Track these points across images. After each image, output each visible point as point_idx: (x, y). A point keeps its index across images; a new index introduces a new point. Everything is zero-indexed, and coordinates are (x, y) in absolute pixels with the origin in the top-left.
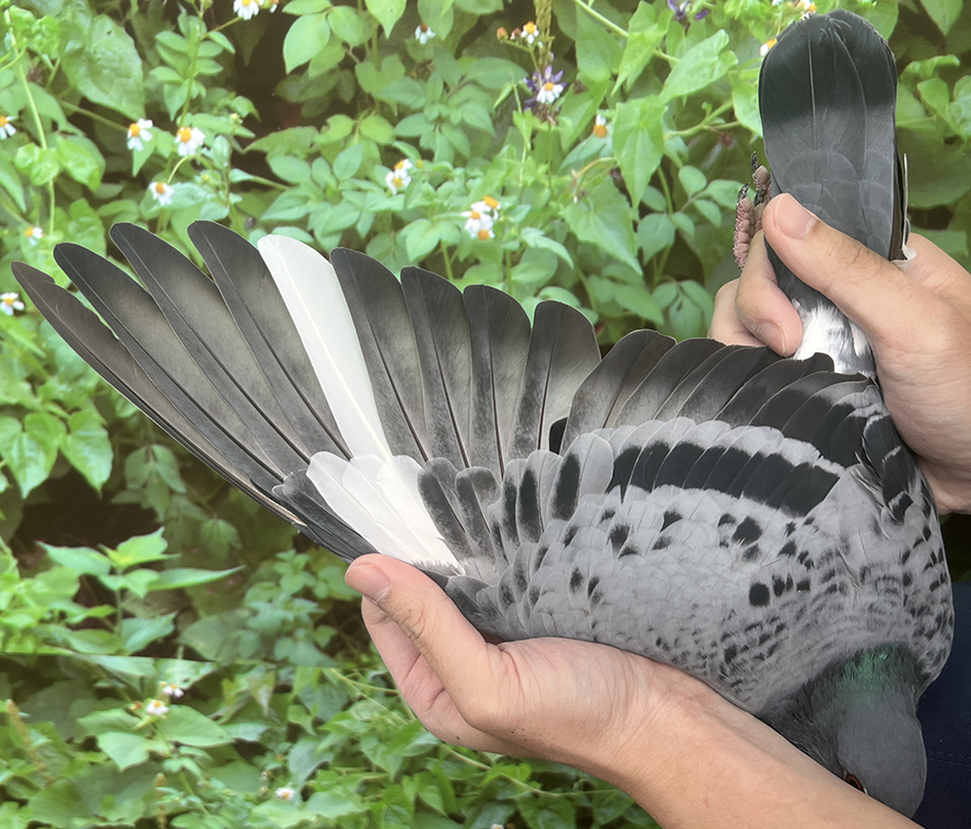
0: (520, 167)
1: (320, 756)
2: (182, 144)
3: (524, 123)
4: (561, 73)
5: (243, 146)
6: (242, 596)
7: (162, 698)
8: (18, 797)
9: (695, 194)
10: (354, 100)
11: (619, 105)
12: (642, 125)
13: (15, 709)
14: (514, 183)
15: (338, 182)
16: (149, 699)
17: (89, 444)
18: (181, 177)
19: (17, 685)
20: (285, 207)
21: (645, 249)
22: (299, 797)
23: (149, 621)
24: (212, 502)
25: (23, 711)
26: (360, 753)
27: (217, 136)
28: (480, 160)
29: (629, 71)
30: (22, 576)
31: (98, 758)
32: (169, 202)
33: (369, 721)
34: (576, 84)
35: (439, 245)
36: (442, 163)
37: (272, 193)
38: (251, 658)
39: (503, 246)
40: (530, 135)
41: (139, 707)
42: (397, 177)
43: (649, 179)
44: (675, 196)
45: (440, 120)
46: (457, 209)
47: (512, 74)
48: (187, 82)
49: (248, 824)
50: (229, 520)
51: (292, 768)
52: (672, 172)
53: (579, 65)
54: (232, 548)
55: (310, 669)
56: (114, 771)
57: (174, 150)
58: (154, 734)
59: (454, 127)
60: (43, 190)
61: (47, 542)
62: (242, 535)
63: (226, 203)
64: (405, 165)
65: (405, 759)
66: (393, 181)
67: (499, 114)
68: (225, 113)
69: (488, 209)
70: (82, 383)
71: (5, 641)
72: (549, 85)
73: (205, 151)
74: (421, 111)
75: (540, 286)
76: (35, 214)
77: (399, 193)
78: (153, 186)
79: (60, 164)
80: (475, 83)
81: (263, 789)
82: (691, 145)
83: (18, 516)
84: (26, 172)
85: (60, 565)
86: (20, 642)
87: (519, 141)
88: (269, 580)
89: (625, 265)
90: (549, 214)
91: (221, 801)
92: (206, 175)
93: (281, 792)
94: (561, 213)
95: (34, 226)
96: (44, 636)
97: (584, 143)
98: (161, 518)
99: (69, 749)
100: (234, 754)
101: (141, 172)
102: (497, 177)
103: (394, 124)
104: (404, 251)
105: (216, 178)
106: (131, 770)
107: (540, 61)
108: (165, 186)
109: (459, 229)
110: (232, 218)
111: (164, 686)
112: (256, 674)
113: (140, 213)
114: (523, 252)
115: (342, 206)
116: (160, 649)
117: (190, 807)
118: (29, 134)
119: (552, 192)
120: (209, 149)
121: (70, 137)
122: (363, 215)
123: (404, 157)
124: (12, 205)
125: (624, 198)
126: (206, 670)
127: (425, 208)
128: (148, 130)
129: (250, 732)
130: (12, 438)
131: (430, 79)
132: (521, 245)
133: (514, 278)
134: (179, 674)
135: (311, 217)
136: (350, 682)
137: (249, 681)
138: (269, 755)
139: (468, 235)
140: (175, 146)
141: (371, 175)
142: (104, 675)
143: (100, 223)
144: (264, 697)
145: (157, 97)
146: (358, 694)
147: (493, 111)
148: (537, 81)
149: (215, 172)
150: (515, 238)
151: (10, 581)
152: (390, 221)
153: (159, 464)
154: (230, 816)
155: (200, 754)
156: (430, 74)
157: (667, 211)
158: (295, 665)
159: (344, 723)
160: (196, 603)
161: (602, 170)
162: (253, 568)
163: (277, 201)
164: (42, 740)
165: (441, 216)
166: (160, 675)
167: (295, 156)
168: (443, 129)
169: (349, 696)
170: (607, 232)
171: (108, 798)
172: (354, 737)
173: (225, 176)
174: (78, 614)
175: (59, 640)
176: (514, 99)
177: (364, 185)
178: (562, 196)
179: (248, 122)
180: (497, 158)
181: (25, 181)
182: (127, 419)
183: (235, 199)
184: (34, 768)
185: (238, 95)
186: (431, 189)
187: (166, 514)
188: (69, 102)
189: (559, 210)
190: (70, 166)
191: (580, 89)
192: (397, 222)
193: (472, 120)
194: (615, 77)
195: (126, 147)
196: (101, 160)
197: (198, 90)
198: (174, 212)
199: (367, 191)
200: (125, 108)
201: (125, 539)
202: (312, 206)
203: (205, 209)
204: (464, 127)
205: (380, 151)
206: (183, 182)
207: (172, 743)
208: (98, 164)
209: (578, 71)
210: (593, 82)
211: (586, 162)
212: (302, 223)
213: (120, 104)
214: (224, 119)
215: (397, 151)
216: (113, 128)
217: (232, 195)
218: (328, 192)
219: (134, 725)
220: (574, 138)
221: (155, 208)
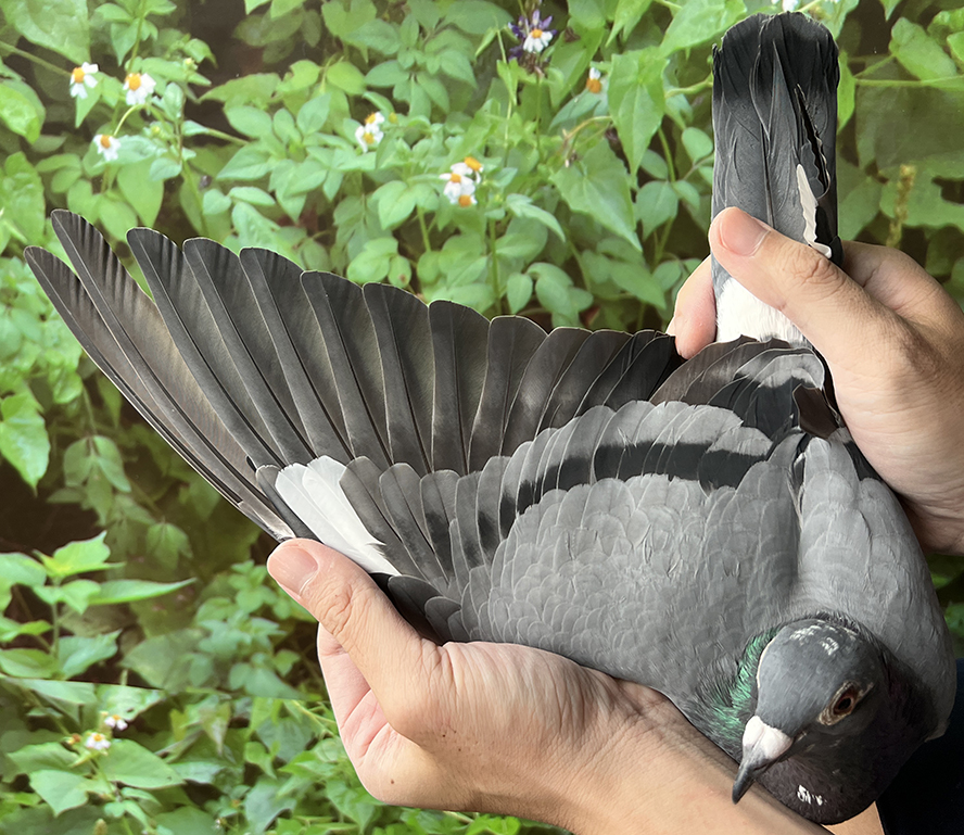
0: (507, 125)
1: (281, 803)
2: (130, 92)
3: (509, 75)
4: (550, 18)
5: (198, 96)
6: (194, 613)
7: (104, 731)
9: (700, 160)
10: (320, 43)
11: (615, 57)
12: (641, 80)
14: (498, 142)
15: (302, 137)
16: (89, 732)
17: (23, 433)
18: (129, 129)
20: (243, 165)
21: (644, 222)
23: (89, 640)
24: (159, 503)
26: (326, 800)
27: (169, 83)
28: (460, 115)
29: (625, 19)
31: (31, 800)
32: (116, 157)
33: (336, 763)
34: (567, 31)
35: (415, 210)
36: (418, 118)
37: (229, 149)
38: (204, 685)
39: (486, 214)
40: (516, 89)
41: (77, 741)
42: (368, 133)
43: (649, 142)
44: (677, 162)
45: (415, 69)
46: (435, 171)
47: (495, 17)
48: (137, 22)
50: (179, 524)
51: (249, 815)
52: (675, 135)
53: (570, 10)
54: (181, 556)
55: (270, 701)
56: (49, 812)
57: (123, 98)
58: (94, 773)
59: (431, 77)
62: (193, 543)
63: (178, 159)
64: (377, 119)
65: (377, 808)
66: (364, 137)
67: (481, 63)
68: (178, 57)
69: (470, 172)
70: (16, 363)
72: (537, 32)
73: (155, 100)
74: (394, 57)
75: (529, 261)
77: (370, 150)
78: (97, 139)
80: (454, 27)
82: (695, 104)
87: (504, 94)
88: (223, 595)
89: (623, 239)
90: (537, 179)
92: (156, 127)
94: (550, 178)
97: (575, 100)
98: (103, 521)
100: (184, 798)
101: (85, 123)
102: (479, 135)
103: (364, 72)
104: (376, 218)
105: (166, 130)
106: (66, 814)
107: (527, 4)
108: (111, 139)
109: (438, 194)
110: (185, 177)
111: (106, 717)
112: (208, 705)
113: (83, 169)
114: (509, 222)
115: (307, 164)
116: (102, 673)
119: (541, 154)
120: (160, 97)
121: (7, 82)
122: (331, 176)
123: (375, 109)
125: (621, 163)
126: (152, 698)
127: (400, 168)
128: (93, 75)
129: (202, 773)
131: (404, 22)
132: (507, 213)
133: (498, 252)
134: (123, 703)
135: (272, 176)
136: (314, 717)
137: (201, 712)
138: (223, 799)
139: (448, 201)
140: (122, 94)
141: (338, 130)
142: (38, 702)
143: (39, 180)
144: (217, 732)
145: (103, 38)
146: (324, 731)
147: (475, 60)
148: (523, 26)
149: (167, 123)
150: (500, 206)
152: (360, 182)
153: (100, 458)
155: (145, 797)
156: (404, 16)
157: (670, 180)
158: (252, 696)
159: (307, 765)
160: (141, 621)
161: (595, 131)
162: (206, 581)
163: (235, 158)
165: (416, 178)
166: (101, 704)
167: (255, 106)
168: (419, 78)
169: (313, 734)
170: (602, 202)
172: (318, 781)
173: (177, 129)
174: (10, 630)
176: (499, 47)
177: (331, 140)
178: (551, 159)
179: (203, 68)
180: (479, 113)
182: (66, 405)
183: (188, 154)
185: (193, 36)
186: (405, 146)
187: (108, 516)
188: (6, 42)
189: (548, 174)
190: (6, 114)
191: (572, 38)
192: (368, 184)
193: (451, 69)
194: (610, 25)
195: (68, 95)
196: (42, 109)
197: (149, 31)
198: (120, 168)
199: (334, 148)
200: (69, 50)
201: (62, 544)
202: (273, 164)
203: (155, 165)
204: (442, 77)
205: (349, 103)
206: (130, 135)
207: (113, 783)
208: (37, 111)
209: (569, 17)
210: (586, 30)
211: (579, 120)
212: (262, 183)
213: (62, 44)
214: (176, 64)
215: (367, 102)
216: (55, 73)
217: (184, 151)
218: (292, 148)
219: (71, 762)
220: (564, 95)
221: (100, 164)
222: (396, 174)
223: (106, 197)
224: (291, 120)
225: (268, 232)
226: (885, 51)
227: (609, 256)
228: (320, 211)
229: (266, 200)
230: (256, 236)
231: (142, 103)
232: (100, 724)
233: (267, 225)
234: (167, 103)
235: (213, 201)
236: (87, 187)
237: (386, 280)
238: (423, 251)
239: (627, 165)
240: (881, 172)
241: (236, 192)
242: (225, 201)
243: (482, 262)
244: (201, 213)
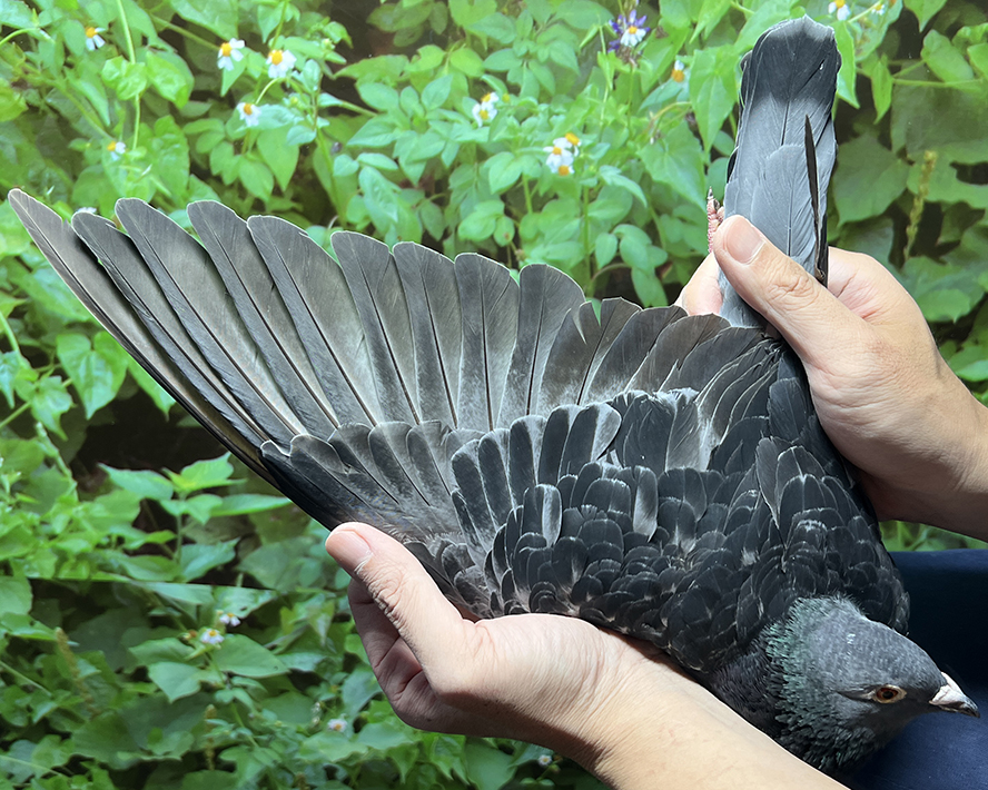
0: (602, 106)
1: (374, 687)
2: (273, 66)
3: (607, 64)
4: (644, 18)
5: (334, 71)
6: (307, 523)
7: (218, 626)
8: (60, 729)
10: (446, 32)
11: (696, 52)
12: (717, 72)
13: (65, 637)
14: (595, 121)
15: (425, 112)
16: (204, 629)
18: (270, 98)
19: (69, 612)
20: (371, 134)
22: (351, 728)
23: (209, 548)
25: (72, 639)
27: (308, 60)
28: (564, 97)
29: (707, 21)
30: (81, 499)
31: (148, 689)
32: (256, 124)
34: (658, 29)
35: (520, 179)
36: (528, 98)
37: (358, 120)
38: (312, 586)
39: (582, 182)
40: (612, 76)
41: (194, 636)
42: (483, 110)
43: (721, 125)
45: (528, 56)
46: (540, 144)
47: (598, 16)
48: (282, 5)
49: (298, 756)
51: (346, 699)
53: (662, 12)
56: (164, 700)
57: (265, 71)
58: (207, 664)
59: (541, 64)
60: (129, 104)
61: (109, 465)
63: (313, 127)
64: (492, 98)
66: (480, 113)
67: (584, 53)
68: (318, 38)
69: (570, 146)
71: (58, 567)
72: (633, 29)
73: (295, 74)
74: (510, 46)
75: (615, 222)
76: (119, 128)
77: (484, 125)
78: (240, 107)
79: (148, 80)
80: (563, 22)
81: (316, 720)
83: (81, 437)
84: (113, 85)
85: (121, 488)
86: (74, 568)
87: (601, 81)
89: (694, 206)
90: (627, 153)
91: (272, 733)
92: (295, 98)
93: (333, 723)
94: (637, 153)
95: (117, 141)
96: (100, 561)
97: (662, 87)
99: (117, 680)
100: (288, 685)
101: (230, 93)
102: (580, 115)
103: (483, 58)
104: (486, 183)
105: (305, 102)
106: (179, 701)
107: (626, 5)
108: (253, 107)
109: (541, 164)
110: (318, 142)
111: (221, 615)
112: (315, 603)
113: (226, 133)
114: (600, 189)
115: (429, 134)
116: (220, 577)
117: (240, 740)
118: (118, 47)
119: (630, 132)
120: (299, 72)
121: (159, 53)
122: (449, 146)
123: (489, 89)
124: (96, 117)
125: (697, 141)
126: (265, 598)
127: (509, 141)
128: (239, 50)
129: (305, 662)
130: (80, 357)
131: (520, 16)
132: (599, 182)
133: (590, 214)
134: (237, 602)
135: (397, 145)
137: (308, 609)
138: (323, 685)
139: (549, 170)
140: (264, 67)
141: (458, 108)
142: (159, 603)
143: (185, 141)
144: (322, 626)
145: (250, 18)
147: (579, 51)
148: (622, 24)
149: (304, 95)
150: (593, 175)
151: (68, 504)
152: (474, 152)
154: (280, 749)
155: (253, 684)
156: (520, 11)
160: (259, 530)
161: (677, 114)
163: (364, 127)
164: (91, 670)
165: (523, 150)
166: (217, 603)
167: (384, 83)
168: (531, 65)
170: (680, 174)
171: (155, 731)
173: (314, 101)
174: (137, 539)
175: (116, 566)
176: (600, 40)
177: (451, 115)
178: (639, 136)
179: (340, 48)
180: (580, 96)
181: (111, 95)
183: (322, 123)
184: (79, 700)
185: (332, 20)
186: (515, 122)
188: (161, 17)
189: (636, 149)
190: (158, 81)
191: (661, 35)
192: (481, 155)
193: (558, 58)
194: (694, 25)
195: (216, 66)
196: (191, 78)
197: (292, 13)
198: (260, 133)
199: (453, 122)
200: (217, 27)
201: (190, 463)
202: (398, 134)
203: (291, 132)
204: (551, 65)
205: (469, 83)
206: (271, 104)
207: (224, 673)
208: (187, 81)
209: (660, 17)
210: (674, 29)
211: (664, 104)
212: (387, 150)
213: (213, 22)
214: (316, 44)
215: (484, 84)
216: (203, 47)
217: (319, 119)
218: (415, 121)
219: (187, 655)
220: (654, 82)
221: (242, 129)
222: (506, 146)
223: (246, 157)
224: (417, 97)
225: (390, 193)
226: (917, 56)
227: (683, 220)
228: (437, 176)
229: (391, 165)
230: (379, 195)
231: (282, 77)
232: (215, 621)
233: (389, 187)
234: (305, 75)
235: (342, 165)
236: (229, 149)
237: (492, 237)
238: (525, 212)
239: (702, 143)
240: (909, 156)
241: (364, 157)
242: (354, 165)
243: (576, 223)
244: (331, 174)
